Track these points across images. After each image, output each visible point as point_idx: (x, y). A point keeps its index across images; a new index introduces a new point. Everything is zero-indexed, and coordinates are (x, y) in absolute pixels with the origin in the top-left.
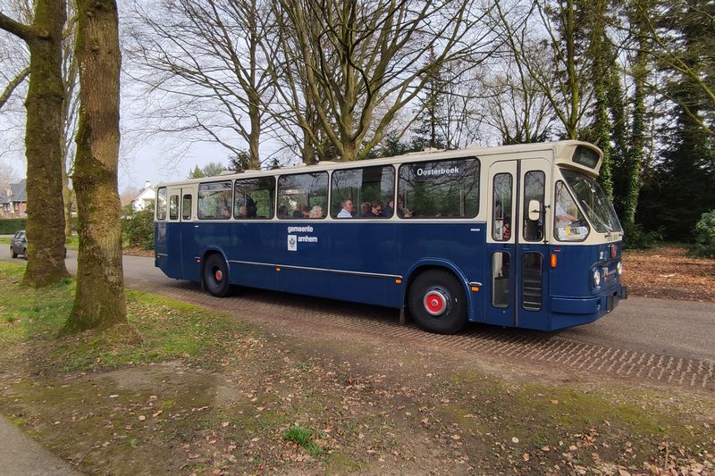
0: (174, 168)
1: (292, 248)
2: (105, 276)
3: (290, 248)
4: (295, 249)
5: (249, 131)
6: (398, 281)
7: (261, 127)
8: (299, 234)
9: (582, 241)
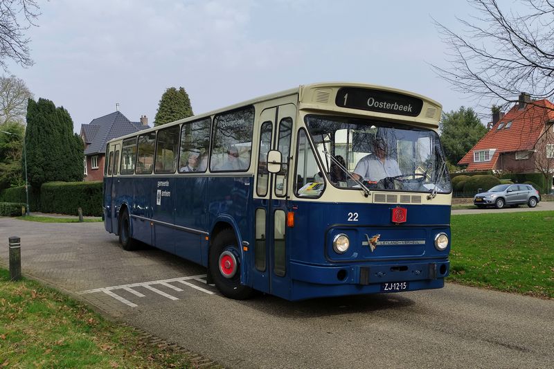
3: (158, 203)
4: (160, 203)
6: (207, 238)
8: (163, 189)
9: (318, 197)
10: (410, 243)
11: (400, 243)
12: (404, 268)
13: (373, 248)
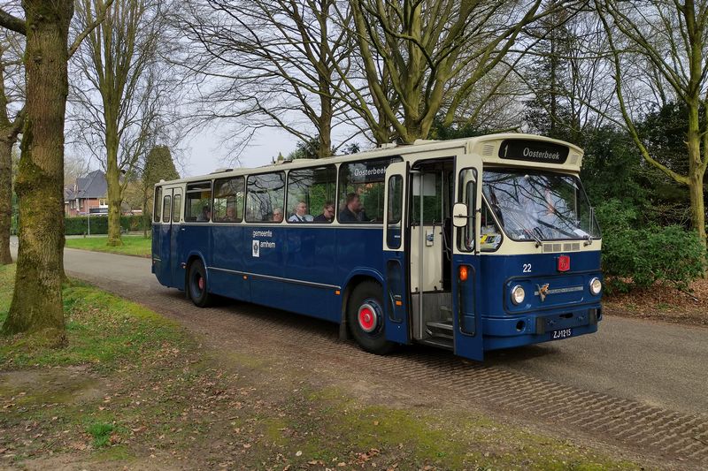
0: (237, 158)
1: (256, 254)
2: (40, 280)
3: (254, 255)
4: (257, 255)
5: (319, 114)
6: (338, 293)
7: (334, 108)
8: (262, 239)
9: (494, 250)
10: (571, 290)
11: (564, 290)
12: (569, 316)
13: (543, 297)
